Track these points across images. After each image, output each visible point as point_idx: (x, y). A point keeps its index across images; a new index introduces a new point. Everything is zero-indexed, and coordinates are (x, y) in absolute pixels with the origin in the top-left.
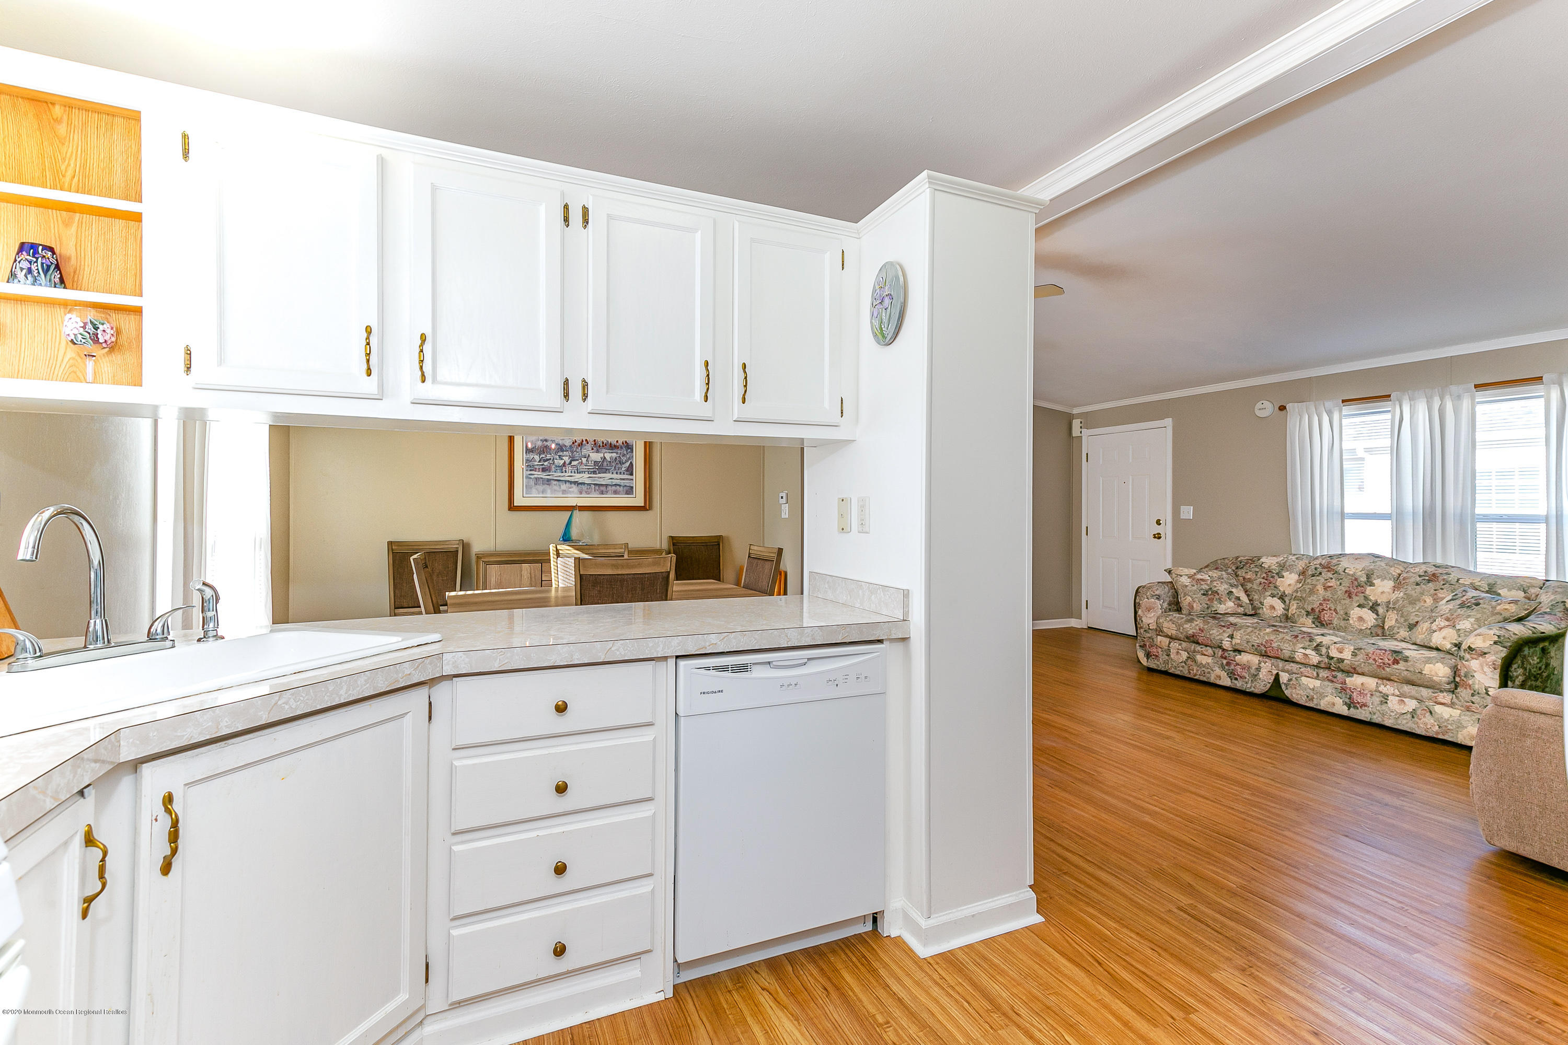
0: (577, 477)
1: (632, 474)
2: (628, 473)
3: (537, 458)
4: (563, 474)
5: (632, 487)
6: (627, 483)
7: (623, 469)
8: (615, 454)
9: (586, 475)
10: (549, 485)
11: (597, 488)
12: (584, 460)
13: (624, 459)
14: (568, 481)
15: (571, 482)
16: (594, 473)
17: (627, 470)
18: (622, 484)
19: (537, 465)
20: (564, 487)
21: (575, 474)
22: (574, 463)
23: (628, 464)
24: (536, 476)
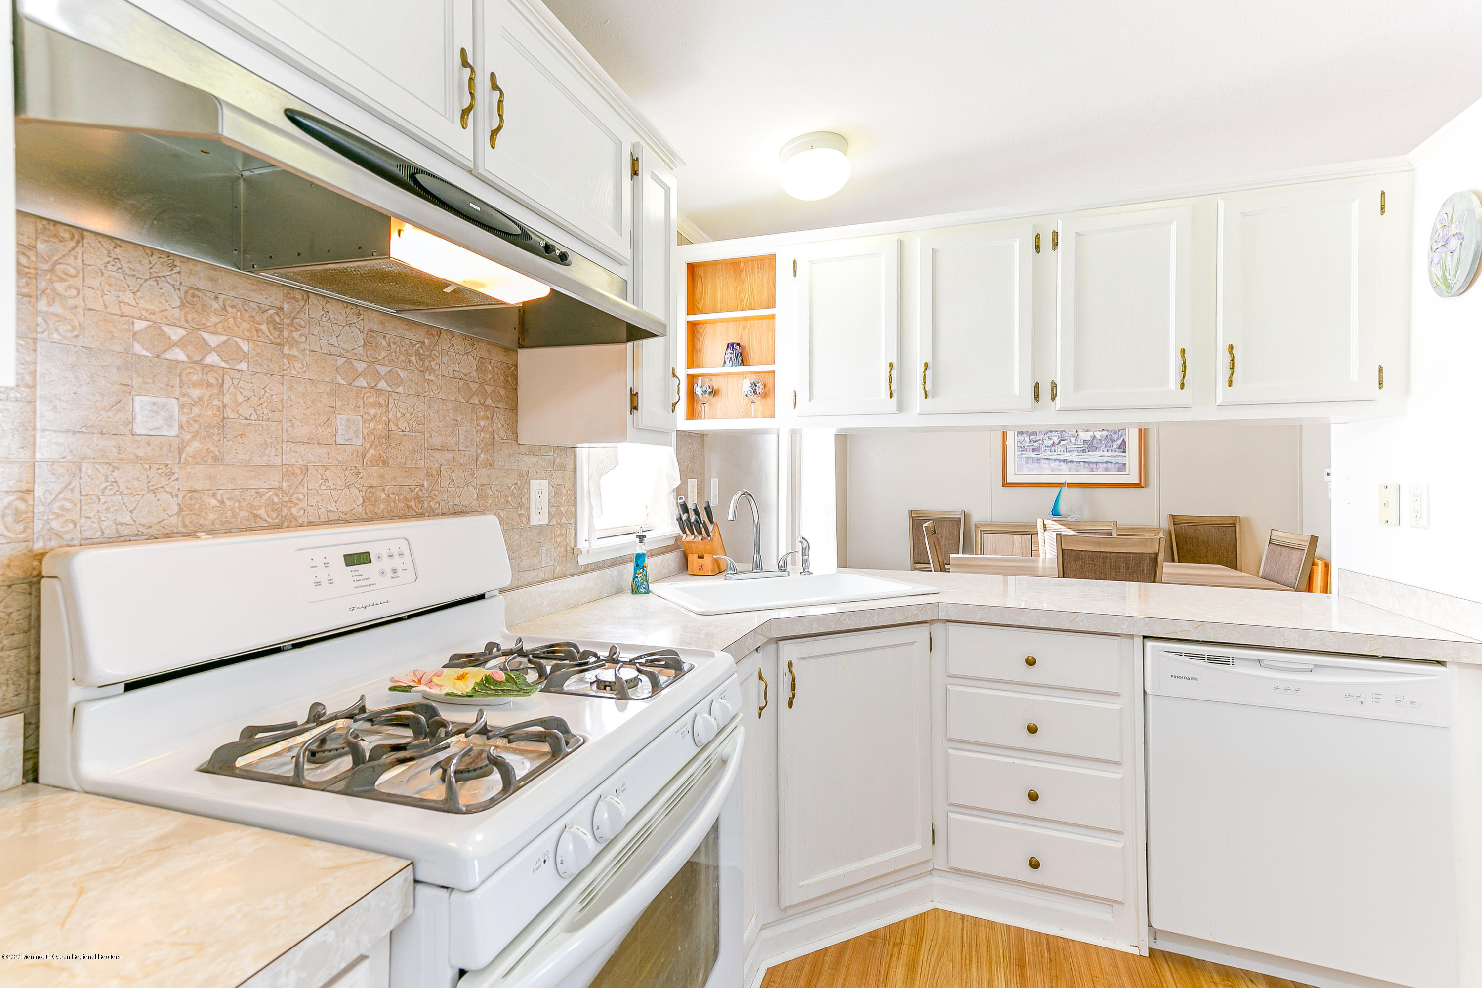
0: (1067, 456)
1: (1124, 451)
2: (1121, 450)
3: (1027, 439)
4: (1052, 453)
5: (1125, 464)
6: (1120, 460)
7: (1115, 446)
8: (1106, 432)
9: (1076, 453)
10: (1039, 463)
11: (1087, 465)
12: (1073, 439)
13: (1115, 436)
14: (1057, 460)
15: (1060, 461)
16: (1084, 451)
17: (1119, 448)
18: (1114, 461)
19: (1028, 446)
20: (1053, 465)
21: (1062, 453)
22: (1062, 443)
23: (1120, 442)
24: (1027, 456)
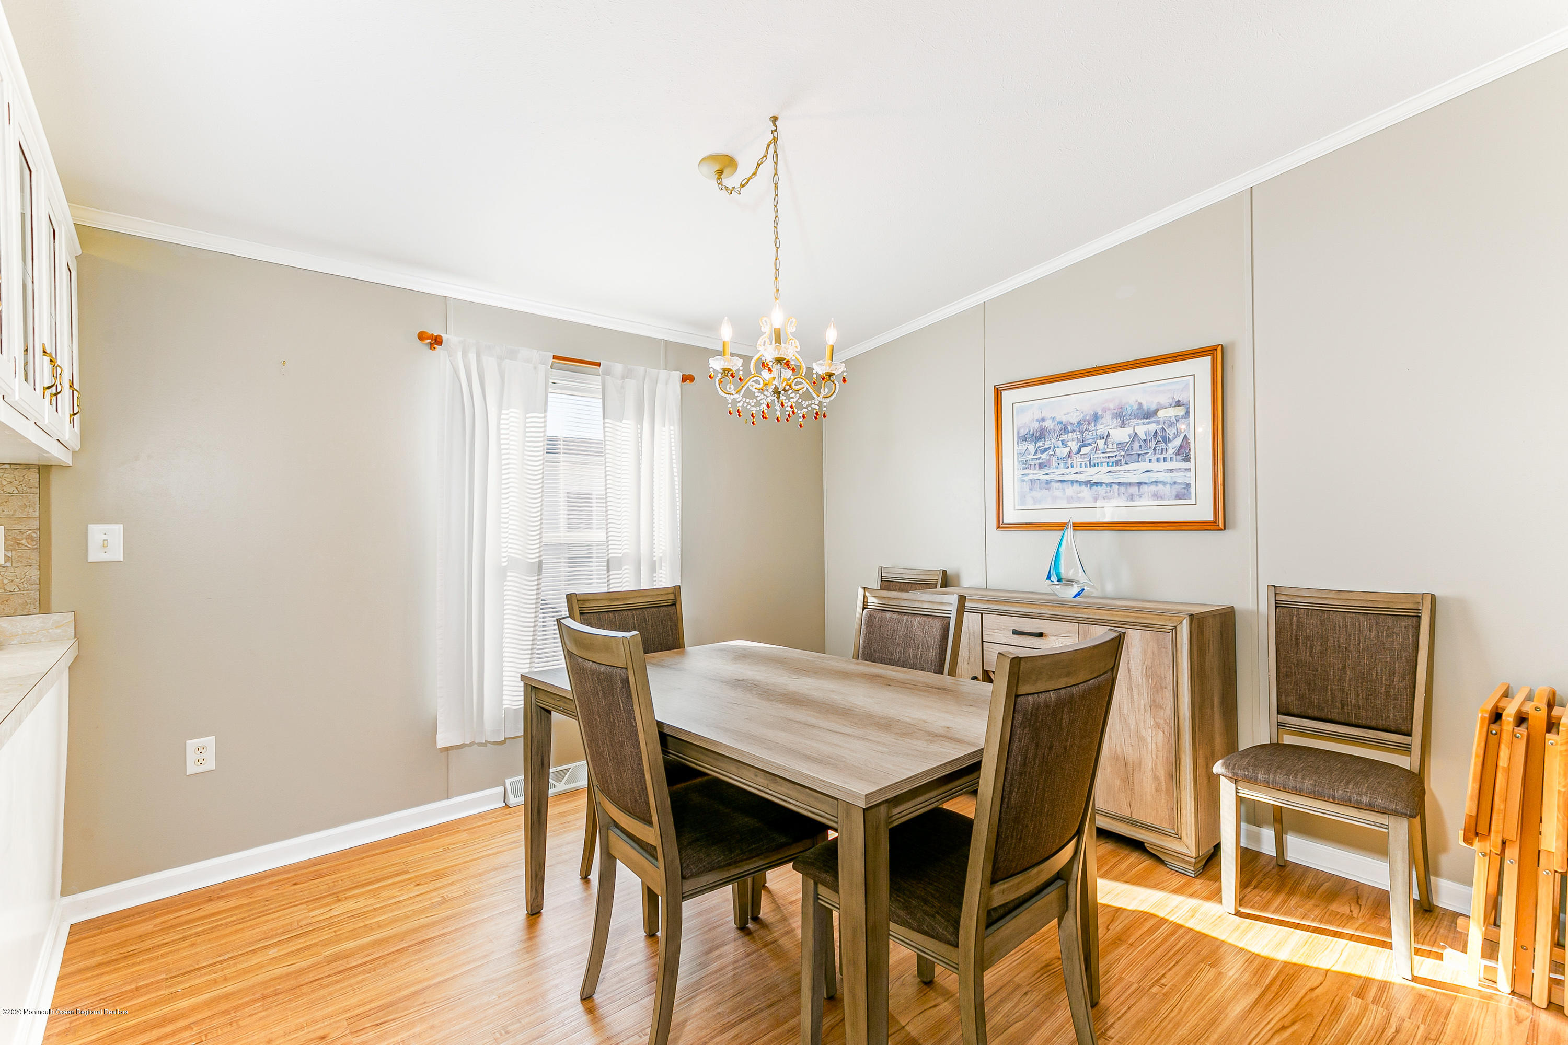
0: (1090, 474)
1: (1187, 459)
2: (1179, 457)
3: (1032, 448)
4: (1070, 470)
5: (1188, 485)
6: (1180, 477)
7: (1171, 451)
8: (1154, 425)
9: (1105, 469)
10: (1048, 489)
11: (1122, 489)
12: (1101, 443)
13: (1171, 431)
14: (1077, 481)
15: (1080, 483)
16: (1118, 463)
17: (1178, 454)
19: (1033, 460)
20: (1070, 490)
21: (1083, 469)
22: (1084, 450)
23: (1178, 442)
24: (1031, 477)
